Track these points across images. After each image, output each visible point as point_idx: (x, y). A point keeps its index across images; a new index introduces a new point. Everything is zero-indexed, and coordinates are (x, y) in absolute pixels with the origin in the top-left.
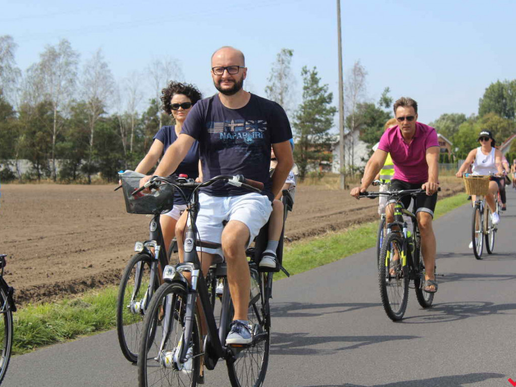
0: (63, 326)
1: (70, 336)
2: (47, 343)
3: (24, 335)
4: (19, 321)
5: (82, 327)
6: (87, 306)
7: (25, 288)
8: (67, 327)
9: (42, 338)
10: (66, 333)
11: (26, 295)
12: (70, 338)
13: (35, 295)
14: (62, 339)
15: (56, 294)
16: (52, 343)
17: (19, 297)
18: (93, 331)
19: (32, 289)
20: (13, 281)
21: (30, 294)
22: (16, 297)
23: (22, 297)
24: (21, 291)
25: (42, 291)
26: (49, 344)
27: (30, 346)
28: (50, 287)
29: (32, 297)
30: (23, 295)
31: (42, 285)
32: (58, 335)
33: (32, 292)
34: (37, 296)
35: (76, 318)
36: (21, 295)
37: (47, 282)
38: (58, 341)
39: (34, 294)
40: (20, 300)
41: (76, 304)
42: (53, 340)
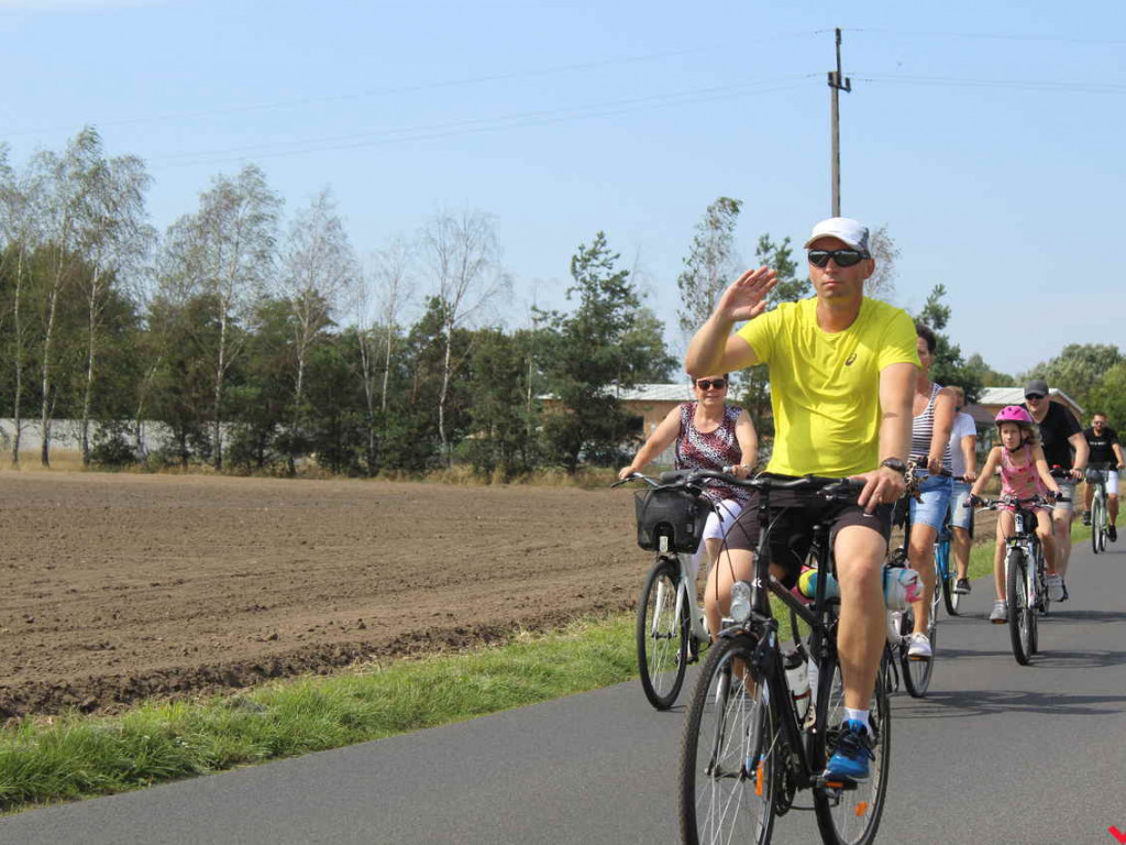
0: (209, 745)
1: (221, 764)
2: (176, 776)
3: (132, 756)
4: (124, 731)
5: (247, 747)
6: (258, 709)
7: (140, 675)
8: (218, 746)
9: (168, 765)
10: (214, 759)
11: (141, 687)
12: (222, 769)
13: (159, 689)
14: (207, 770)
15: (200, 688)
16: (187, 776)
17: (127, 692)
18: (269, 757)
19: (154, 676)
20: (117, 661)
21: (150, 686)
22: (122, 690)
23: (131, 692)
24: (131, 679)
25: (174, 682)
26: (181, 779)
27: (142, 780)
28: (190, 675)
29: (152, 692)
30: (135, 688)
31: (174, 671)
32: (199, 762)
33: (153, 682)
34: (161, 691)
35: (236, 731)
36: (130, 688)
37: (184, 663)
38: (198, 774)
39: (157, 686)
40: (128, 697)
41: (236, 705)
42: (188, 771)
